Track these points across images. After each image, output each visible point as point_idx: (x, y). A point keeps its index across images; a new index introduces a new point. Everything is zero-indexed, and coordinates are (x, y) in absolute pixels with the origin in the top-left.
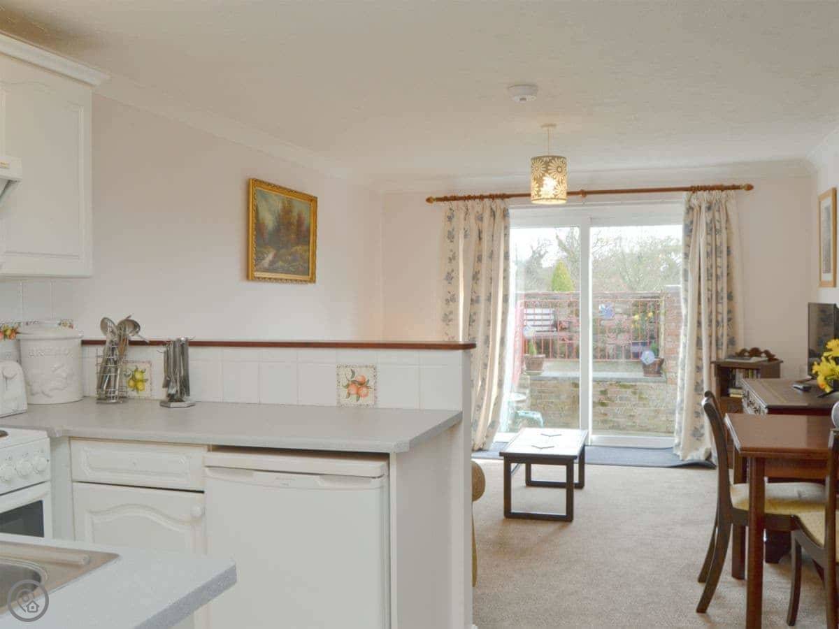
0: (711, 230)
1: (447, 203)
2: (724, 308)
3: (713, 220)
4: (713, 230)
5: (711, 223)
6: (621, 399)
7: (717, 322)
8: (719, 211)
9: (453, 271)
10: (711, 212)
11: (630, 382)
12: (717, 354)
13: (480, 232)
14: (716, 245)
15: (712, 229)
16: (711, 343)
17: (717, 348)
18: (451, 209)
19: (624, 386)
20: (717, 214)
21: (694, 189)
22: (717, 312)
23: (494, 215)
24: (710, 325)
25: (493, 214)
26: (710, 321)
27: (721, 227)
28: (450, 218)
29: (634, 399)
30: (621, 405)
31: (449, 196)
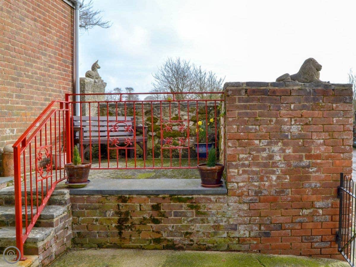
6: (176, 214)
11: (185, 195)
19: (180, 200)
29: (191, 214)
30: (175, 221)
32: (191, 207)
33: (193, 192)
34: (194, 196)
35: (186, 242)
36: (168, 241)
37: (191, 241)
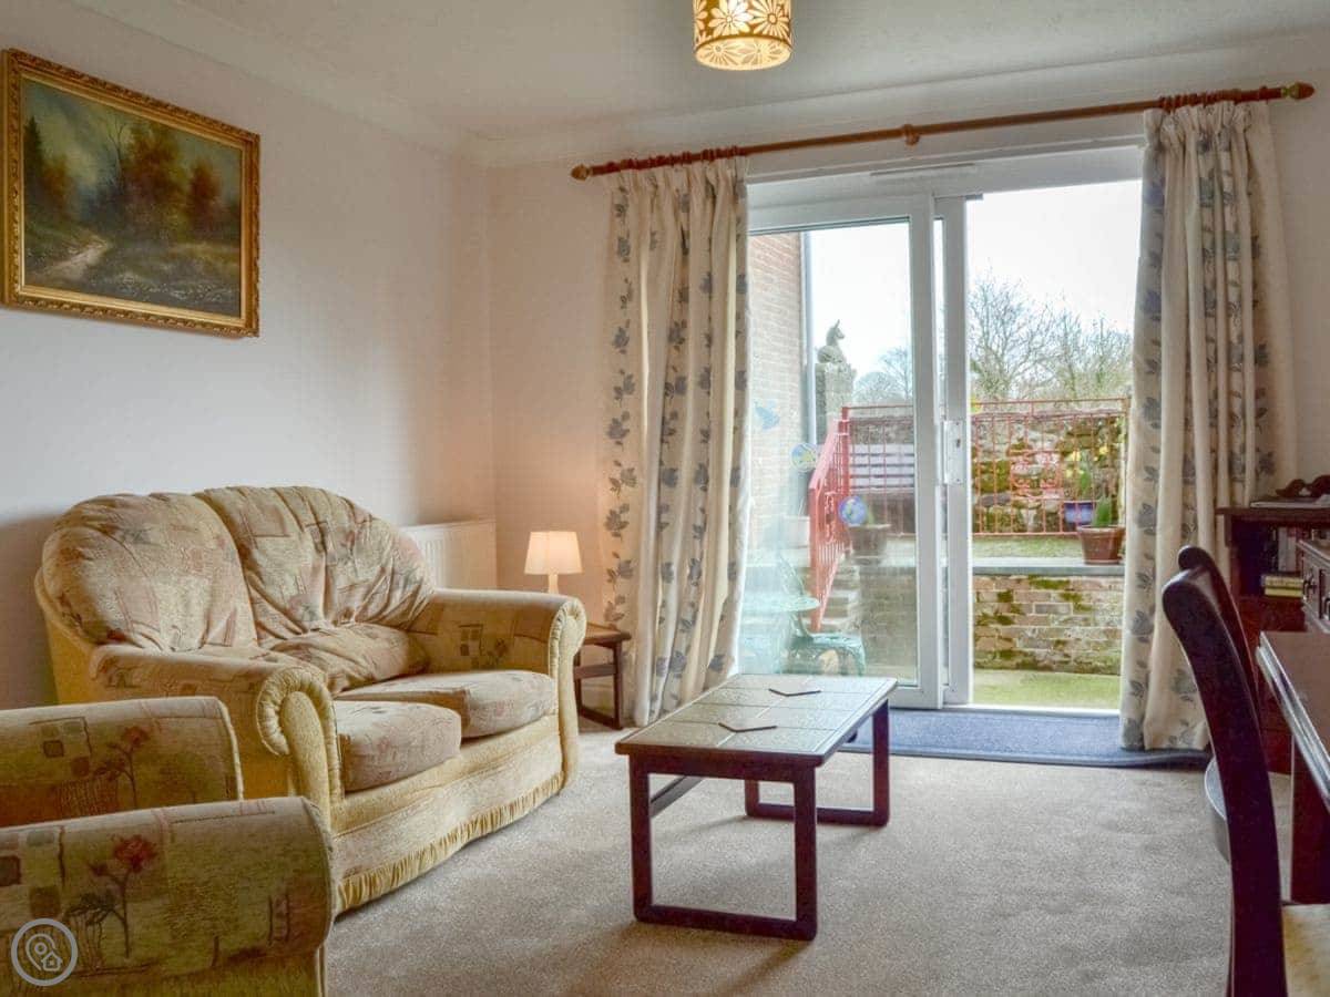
0: (1212, 196)
1: (614, 175)
2: (1246, 381)
3: (1214, 173)
4: (1217, 193)
5: (1211, 177)
6: (1039, 609)
7: (1231, 416)
8: (1229, 149)
9: (628, 323)
10: (1211, 153)
12: (1232, 494)
13: (684, 236)
14: (1224, 232)
15: (1212, 194)
16: (1215, 467)
17: (1232, 480)
18: (622, 189)
20: (1224, 157)
21: (1168, 105)
22: (1230, 393)
23: (714, 197)
24: (1213, 425)
25: (711, 193)
26: (1214, 415)
27: (1235, 186)
28: (621, 210)
29: (1066, 608)
31: (617, 160)
32: (1066, 597)
33: (1070, 572)
34: (1072, 579)
35: (1058, 658)
36: (1026, 654)
37: (1067, 656)
